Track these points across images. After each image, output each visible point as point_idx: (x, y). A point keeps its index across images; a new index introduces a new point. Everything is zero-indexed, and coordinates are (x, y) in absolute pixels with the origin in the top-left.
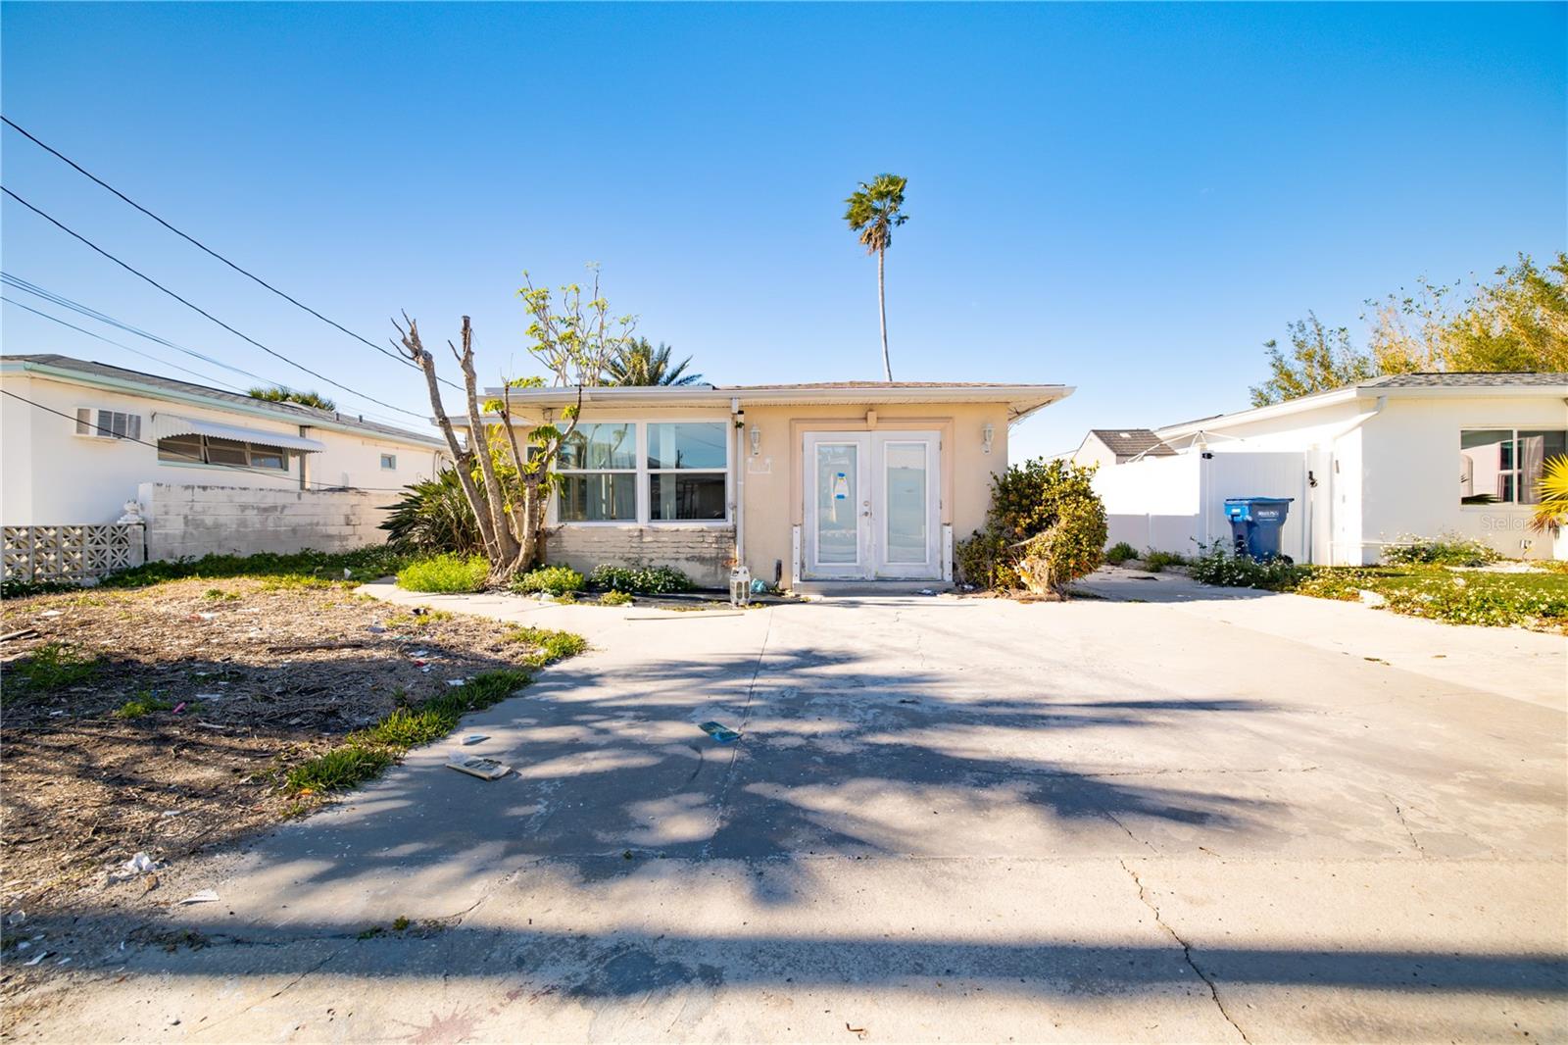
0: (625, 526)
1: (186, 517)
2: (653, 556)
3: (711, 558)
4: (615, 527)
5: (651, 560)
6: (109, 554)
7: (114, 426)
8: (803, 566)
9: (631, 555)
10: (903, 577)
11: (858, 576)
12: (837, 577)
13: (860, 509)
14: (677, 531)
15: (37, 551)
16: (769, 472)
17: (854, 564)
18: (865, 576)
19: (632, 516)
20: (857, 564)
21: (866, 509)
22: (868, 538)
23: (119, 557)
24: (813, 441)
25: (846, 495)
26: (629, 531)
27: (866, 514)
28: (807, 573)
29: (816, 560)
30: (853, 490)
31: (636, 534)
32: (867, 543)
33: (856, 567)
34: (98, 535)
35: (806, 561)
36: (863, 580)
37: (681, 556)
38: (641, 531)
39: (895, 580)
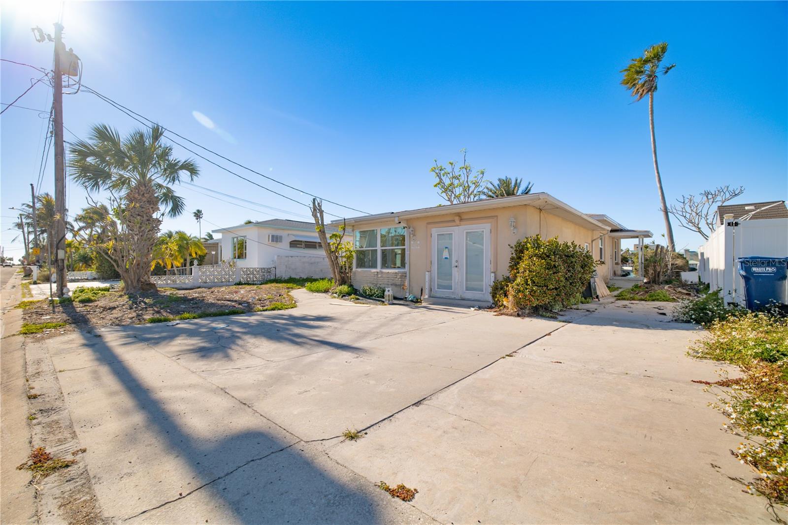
0: (374, 270)
1: (286, 266)
2: (381, 283)
3: (399, 285)
4: (370, 271)
5: (380, 284)
6: (266, 276)
7: (276, 239)
8: (431, 290)
9: (374, 282)
10: (473, 299)
11: (453, 297)
12: (444, 296)
13: (454, 264)
14: (388, 273)
15: (248, 274)
16: (419, 247)
17: (451, 291)
18: (455, 296)
19: (375, 267)
20: (453, 291)
21: (456, 264)
22: (457, 278)
23: (269, 277)
24: (435, 231)
25: (448, 257)
26: (374, 272)
27: (456, 266)
28: (433, 293)
29: (436, 288)
30: (450, 255)
31: (376, 274)
32: (457, 281)
33: (452, 292)
34: (263, 271)
35: (432, 288)
36: (454, 299)
37: (389, 283)
38: (378, 272)
39: (469, 300)
